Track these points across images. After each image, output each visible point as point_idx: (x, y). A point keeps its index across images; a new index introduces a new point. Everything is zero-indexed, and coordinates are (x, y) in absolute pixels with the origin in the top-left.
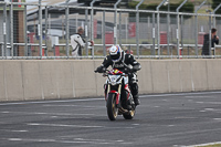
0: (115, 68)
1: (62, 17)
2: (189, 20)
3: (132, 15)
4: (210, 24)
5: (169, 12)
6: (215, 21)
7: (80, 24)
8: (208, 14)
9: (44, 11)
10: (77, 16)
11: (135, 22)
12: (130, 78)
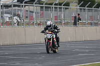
0: (49, 31)
1: (10, 9)
2: (68, 10)
3: (42, 7)
4: (77, 11)
5: (58, 6)
6: (79, 10)
7: (18, 12)
8: (76, 7)
9: (2, 6)
10: (17, 8)
11: (43, 10)
12: (56, 35)
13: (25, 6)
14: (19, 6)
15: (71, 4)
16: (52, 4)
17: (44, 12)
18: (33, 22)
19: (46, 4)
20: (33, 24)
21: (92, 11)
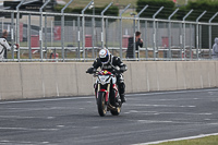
5: (94, 16)
6: (139, 25)
8: (132, 18)
10: (3, 19)
11: (60, 25)
12: (118, 78)
13: (21, 15)
14: (7, 15)
15: (121, 11)
16: (79, 11)
17: (63, 27)
18: (39, 51)
19: (67, 11)
20: (38, 55)
21: (167, 27)
